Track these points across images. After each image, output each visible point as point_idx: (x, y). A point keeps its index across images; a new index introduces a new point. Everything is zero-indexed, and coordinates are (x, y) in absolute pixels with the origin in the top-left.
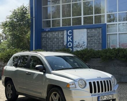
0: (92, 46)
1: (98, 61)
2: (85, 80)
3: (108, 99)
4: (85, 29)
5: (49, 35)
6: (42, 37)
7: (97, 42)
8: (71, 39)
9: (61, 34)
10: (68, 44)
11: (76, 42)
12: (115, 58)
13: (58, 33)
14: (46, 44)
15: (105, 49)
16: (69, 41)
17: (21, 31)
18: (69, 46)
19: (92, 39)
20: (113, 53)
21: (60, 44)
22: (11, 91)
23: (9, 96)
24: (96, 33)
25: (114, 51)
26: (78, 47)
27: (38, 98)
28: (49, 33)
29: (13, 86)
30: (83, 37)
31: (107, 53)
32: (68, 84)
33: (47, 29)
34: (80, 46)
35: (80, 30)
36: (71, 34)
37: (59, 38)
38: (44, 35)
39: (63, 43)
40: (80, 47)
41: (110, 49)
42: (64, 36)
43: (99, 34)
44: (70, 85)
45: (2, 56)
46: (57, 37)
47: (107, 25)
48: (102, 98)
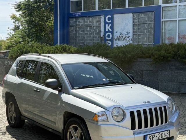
0: (139, 38)
1: (147, 62)
2: (124, 109)
3: (161, 138)
4: (130, 13)
5: (79, 22)
6: (71, 24)
7: (147, 32)
8: (111, 27)
9: (96, 21)
10: (106, 35)
11: (117, 32)
12: (173, 58)
13: (93, 20)
14: (75, 34)
15: (158, 45)
16: (107, 30)
17: (41, 16)
18: (107, 38)
19: (140, 28)
20: (170, 50)
21: (95, 35)
22: (14, 113)
23: (11, 120)
24: (146, 19)
25: (172, 47)
26: (121, 39)
27: (50, 130)
28: (80, 19)
29: (16, 106)
30: (127, 25)
31: (162, 51)
32: (95, 114)
33: (77, 13)
34: (124, 37)
35: (123, 15)
36: (110, 21)
37: (94, 27)
38: (72, 21)
39: (99, 34)
40: (123, 40)
41: (166, 45)
42: (100, 24)
43: (150, 21)
44: (99, 116)
45: (13, 53)
46: (90, 25)
47: (163, 7)
48: (151, 138)
